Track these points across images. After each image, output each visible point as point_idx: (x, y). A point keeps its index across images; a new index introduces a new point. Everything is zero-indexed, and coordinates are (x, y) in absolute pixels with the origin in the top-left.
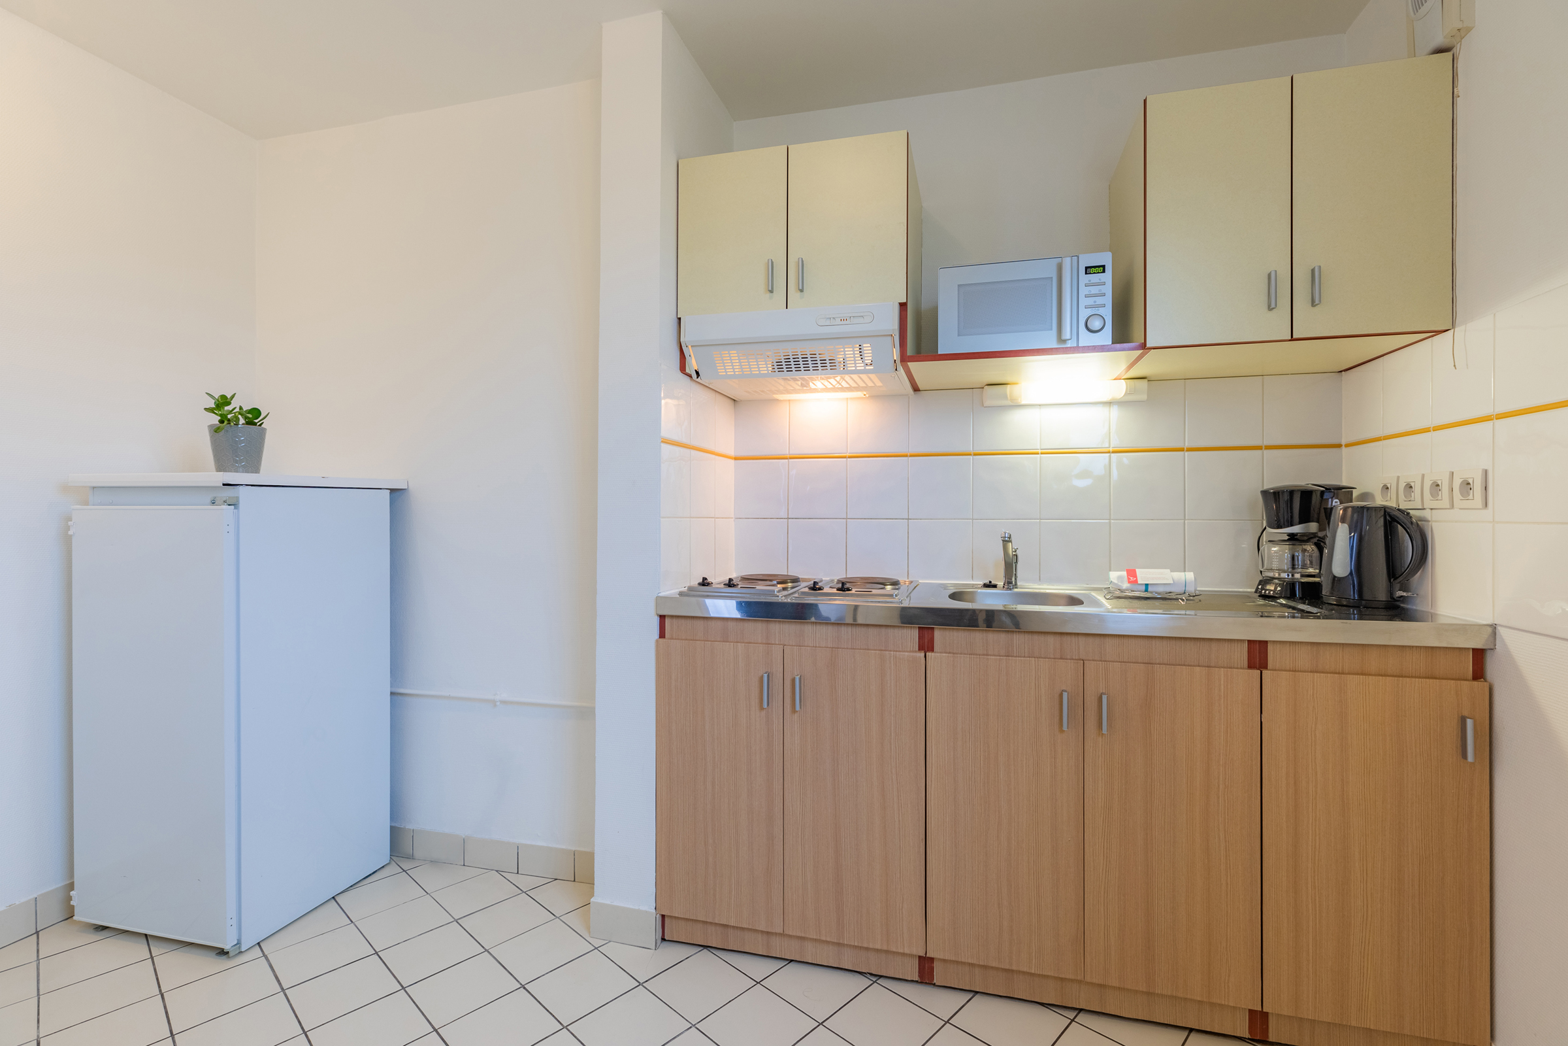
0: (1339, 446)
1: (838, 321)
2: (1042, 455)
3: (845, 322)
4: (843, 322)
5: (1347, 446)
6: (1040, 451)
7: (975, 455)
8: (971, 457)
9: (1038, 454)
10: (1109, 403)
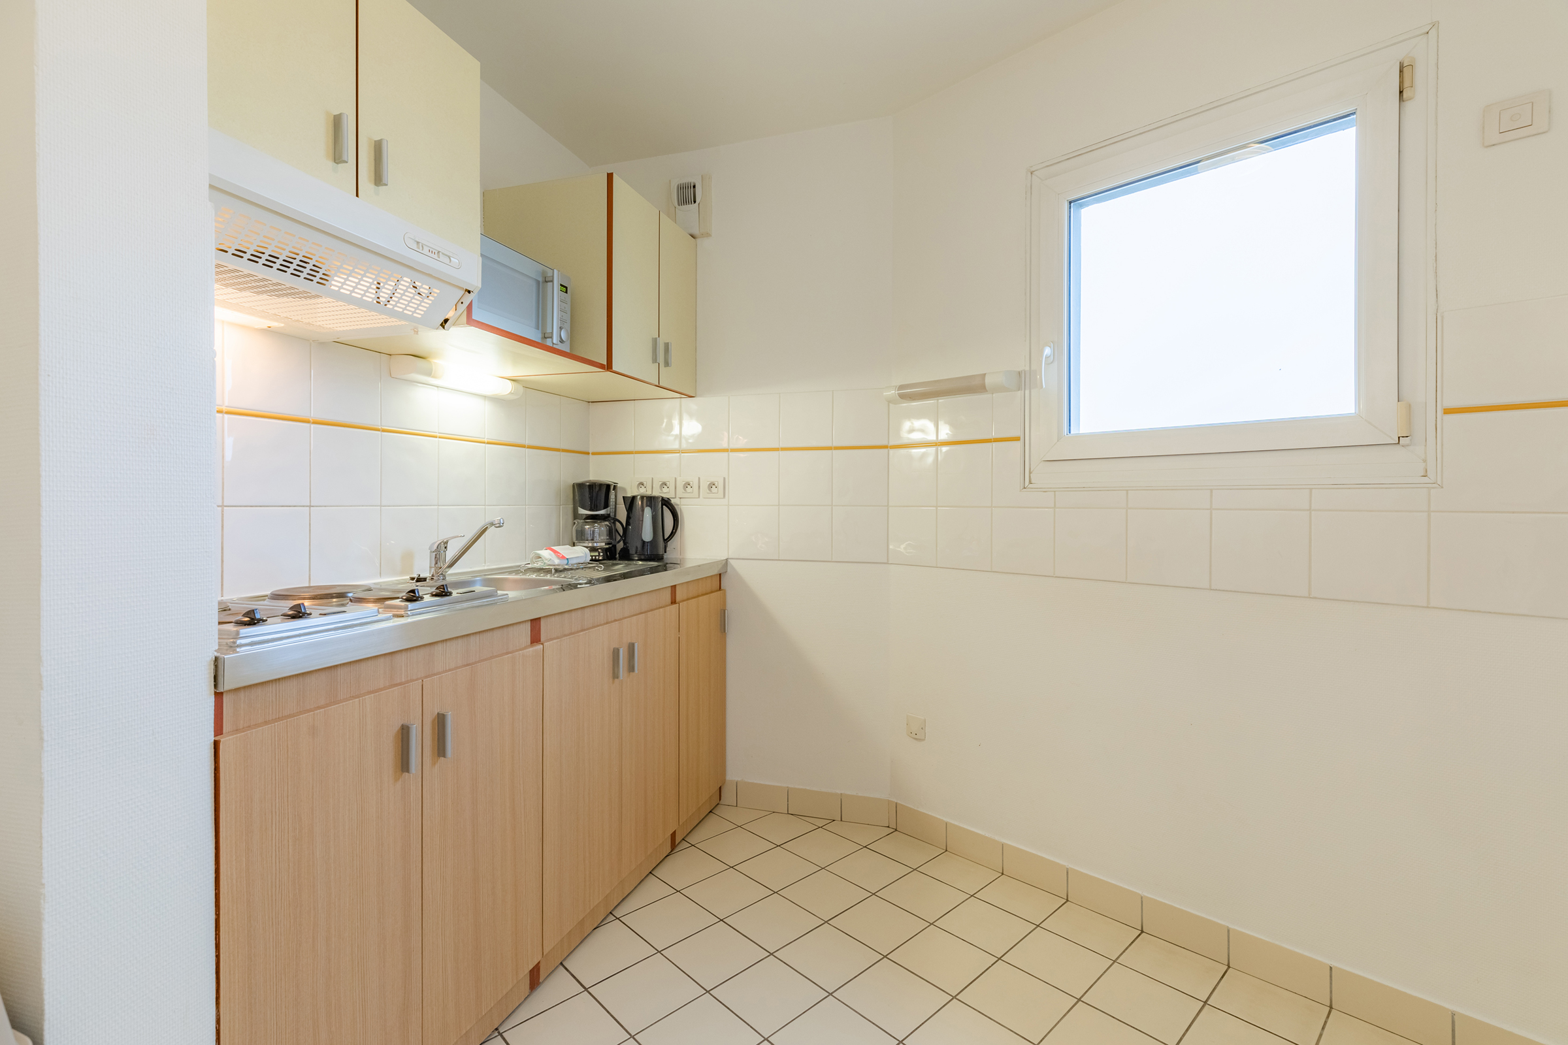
0: (588, 453)
1: (426, 251)
2: (440, 439)
3: (433, 255)
4: (430, 254)
5: (594, 454)
6: (438, 435)
7: (384, 431)
8: (379, 433)
9: (436, 437)
10: (485, 397)
